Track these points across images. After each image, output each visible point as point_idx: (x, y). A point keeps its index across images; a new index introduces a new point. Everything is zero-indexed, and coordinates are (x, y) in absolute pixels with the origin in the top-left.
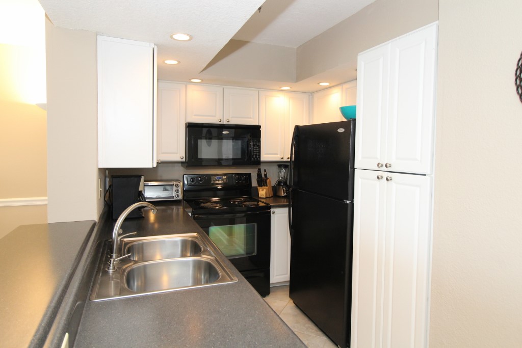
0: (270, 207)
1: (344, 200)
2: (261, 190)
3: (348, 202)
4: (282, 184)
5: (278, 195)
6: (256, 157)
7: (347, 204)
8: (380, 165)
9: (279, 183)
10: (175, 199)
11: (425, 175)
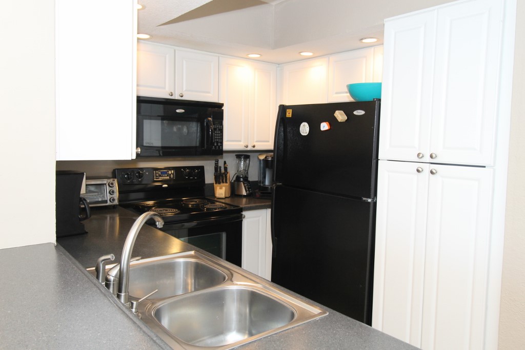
0: (241, 210)
1: (364, 199)
2: (218, 188)
3: (370, 200)
4: (242, 180)
5: (236, 193)
6: (217, 145)
7: (369, 203)
8: (421, 156)
9: (238, 178)
10: (109, 203)
11: (484, 167)
